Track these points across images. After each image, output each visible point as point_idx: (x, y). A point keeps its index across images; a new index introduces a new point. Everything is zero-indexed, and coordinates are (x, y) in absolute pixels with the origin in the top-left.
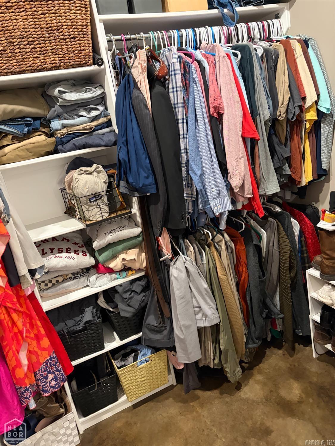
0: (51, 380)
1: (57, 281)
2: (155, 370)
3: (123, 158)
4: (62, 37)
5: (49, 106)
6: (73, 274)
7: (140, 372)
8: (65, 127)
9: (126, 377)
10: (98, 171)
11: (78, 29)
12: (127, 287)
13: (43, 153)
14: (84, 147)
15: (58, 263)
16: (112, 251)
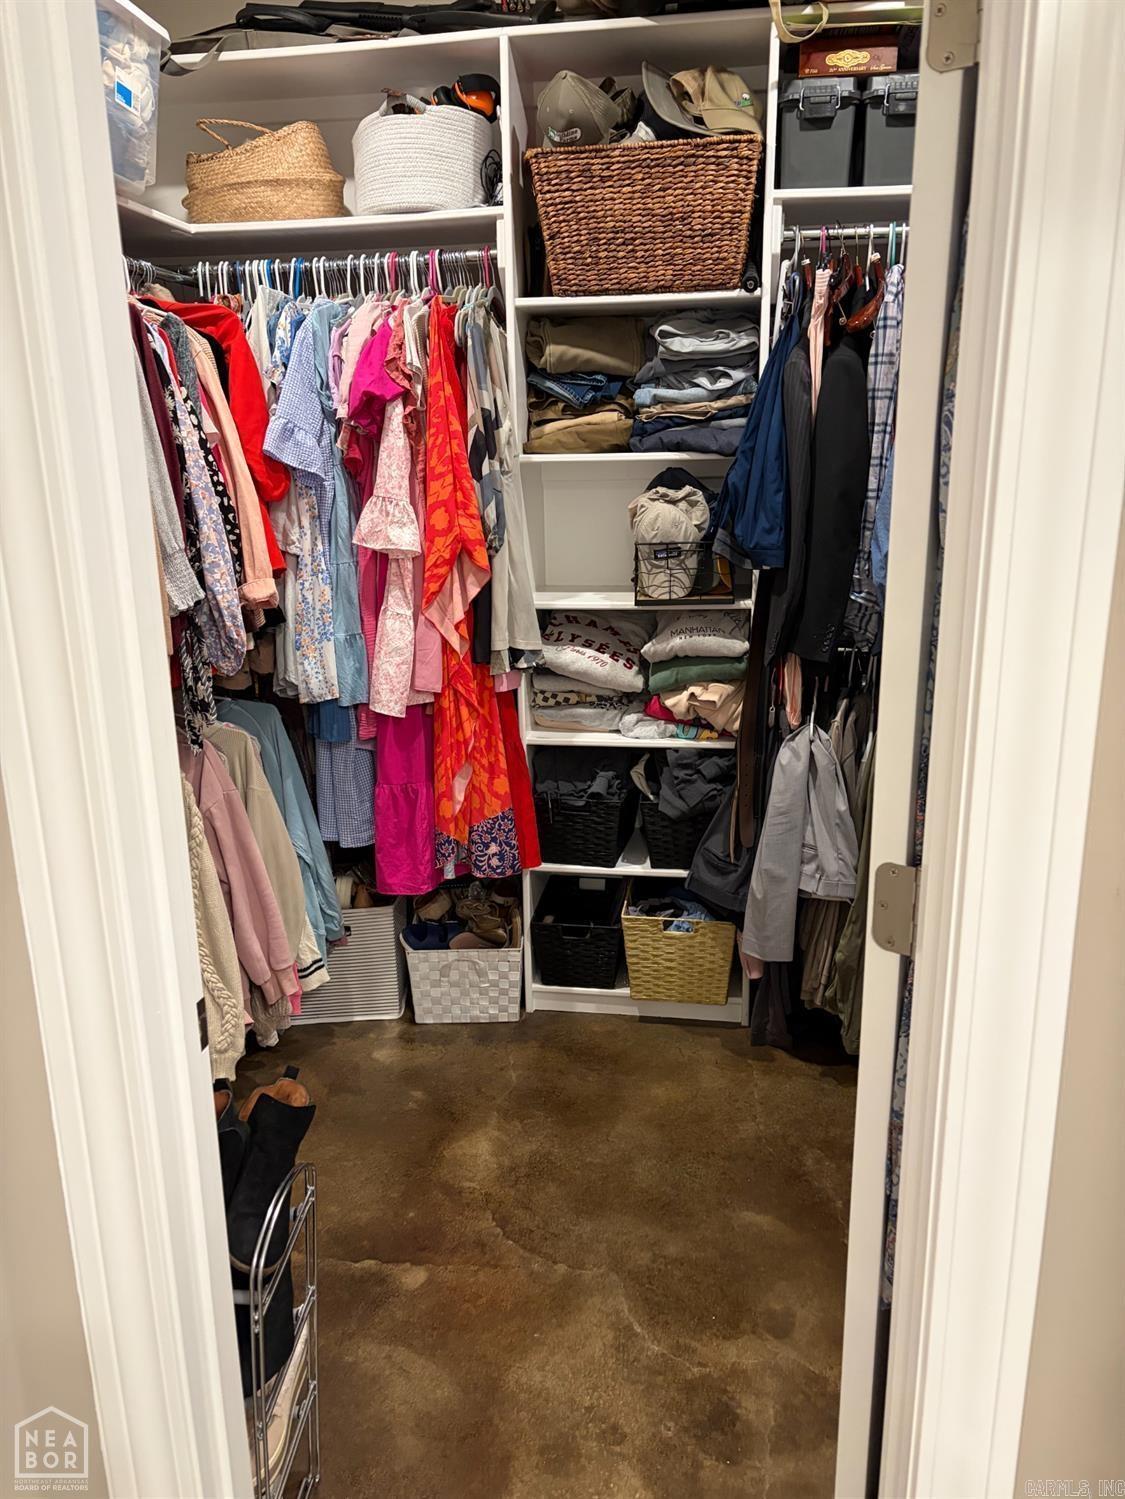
0: (494, 855)
1: (567, 700)
2: (701, 958)
3: (733, 483)
4: (689, 233)
5: (646, 356)
6: (600, 698)
7: (667, 945)
8: (659, 402)
9: (635, 938)
10: (692, 501)
11: (723, 218)
12: (689, 758)
13: (605, 445)
14: (677, 448)
15: (574, 662)
16: (677, 674)
